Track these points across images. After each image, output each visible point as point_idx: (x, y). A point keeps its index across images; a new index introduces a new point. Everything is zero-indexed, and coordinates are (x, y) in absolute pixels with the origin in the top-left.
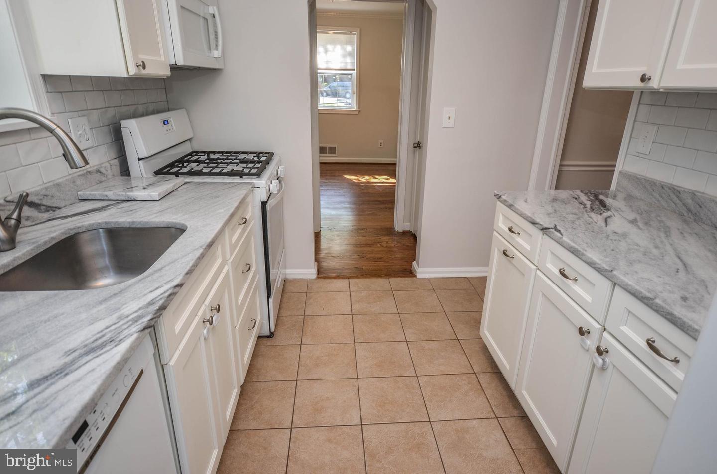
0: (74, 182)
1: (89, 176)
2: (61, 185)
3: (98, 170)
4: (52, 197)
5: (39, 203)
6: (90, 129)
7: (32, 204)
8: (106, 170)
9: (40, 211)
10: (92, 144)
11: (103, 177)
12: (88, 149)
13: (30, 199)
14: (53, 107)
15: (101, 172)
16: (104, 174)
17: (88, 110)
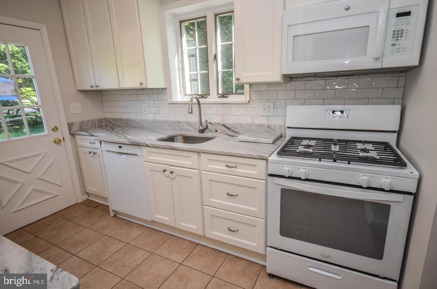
0: (250, 126)
4: (237, 128)
5: (230, 128)
6: (274, 108)
7: (227, 127)
8: (275, 128)
9: (229, 131)
10: (273, 115)
11: (271, 131)
12: (268, 116)
13: (226, 125)
14: (253, 97)
15: (270, 128)
16: (273, 130)
17: (277, 99)
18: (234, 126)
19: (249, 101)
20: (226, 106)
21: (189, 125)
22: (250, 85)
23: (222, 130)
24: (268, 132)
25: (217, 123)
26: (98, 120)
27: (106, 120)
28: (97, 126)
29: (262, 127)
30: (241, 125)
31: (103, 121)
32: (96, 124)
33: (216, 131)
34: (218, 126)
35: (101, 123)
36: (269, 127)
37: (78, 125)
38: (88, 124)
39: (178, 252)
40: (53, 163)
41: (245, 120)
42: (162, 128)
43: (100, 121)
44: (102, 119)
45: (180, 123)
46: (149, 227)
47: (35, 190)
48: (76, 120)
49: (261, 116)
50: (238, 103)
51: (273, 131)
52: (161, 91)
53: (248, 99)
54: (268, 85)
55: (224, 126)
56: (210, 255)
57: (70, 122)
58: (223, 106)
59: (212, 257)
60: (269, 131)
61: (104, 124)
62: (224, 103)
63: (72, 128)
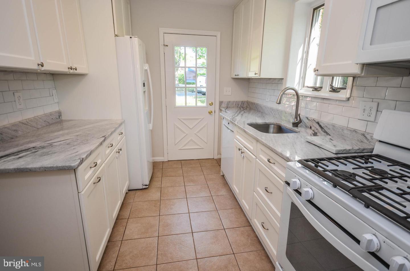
0: (343, 130)
1: (354, 133)
2: (335, 127)
3: (364, 134)
4: (329, 129)
5: (323, 127)
6: (377, 111)
7: (320, 126)
8: (371, 138)
9: (322, 130)
10: (373, 120)
11: (365, 141)
12: (368, 121)
13: (320, 124)
14: (355, 93)
15: (365, 137)
16: (368, 140)
17: (385, 99)
18: (328, 126)
19: (348, 99)
20: (325, 101)
21: (292, 116)
22: (354, 78)
23: (315, 127)
24: (362, 142)
25: (312, 119)
26: (241, 102)
27: (248, 103)
28: (239, 106)
29: (355, 133)
30: (334, 126)
31: (245, 103)
32: (239, 105)
33: (311, 127)
34: (313, 123)
35: (243, 105)
36: (364, 135)
37: (226, 103)
38: (233, 104)
39: (231, 221)
40: (204, 127)
41: (340, 121)
42: (274, 116)
43: (243, 103)
44: (244, 102)
45: (286, 113)
46: (233, 194)
47: (191, 140)
48: (226, 100)
49: (359, 119)
50: (337, 100)
51: (368, 142)
52: (280, 81)
53: (348, 96)
54: (377, 78)
55: (318, 123)
56: (249, 239)
57: (221, 100)
58: (322, 101)
59: (249, 241)
60: (362, 140)
61: (245, 106)
62: (324, 98)
63: (221, 105)
